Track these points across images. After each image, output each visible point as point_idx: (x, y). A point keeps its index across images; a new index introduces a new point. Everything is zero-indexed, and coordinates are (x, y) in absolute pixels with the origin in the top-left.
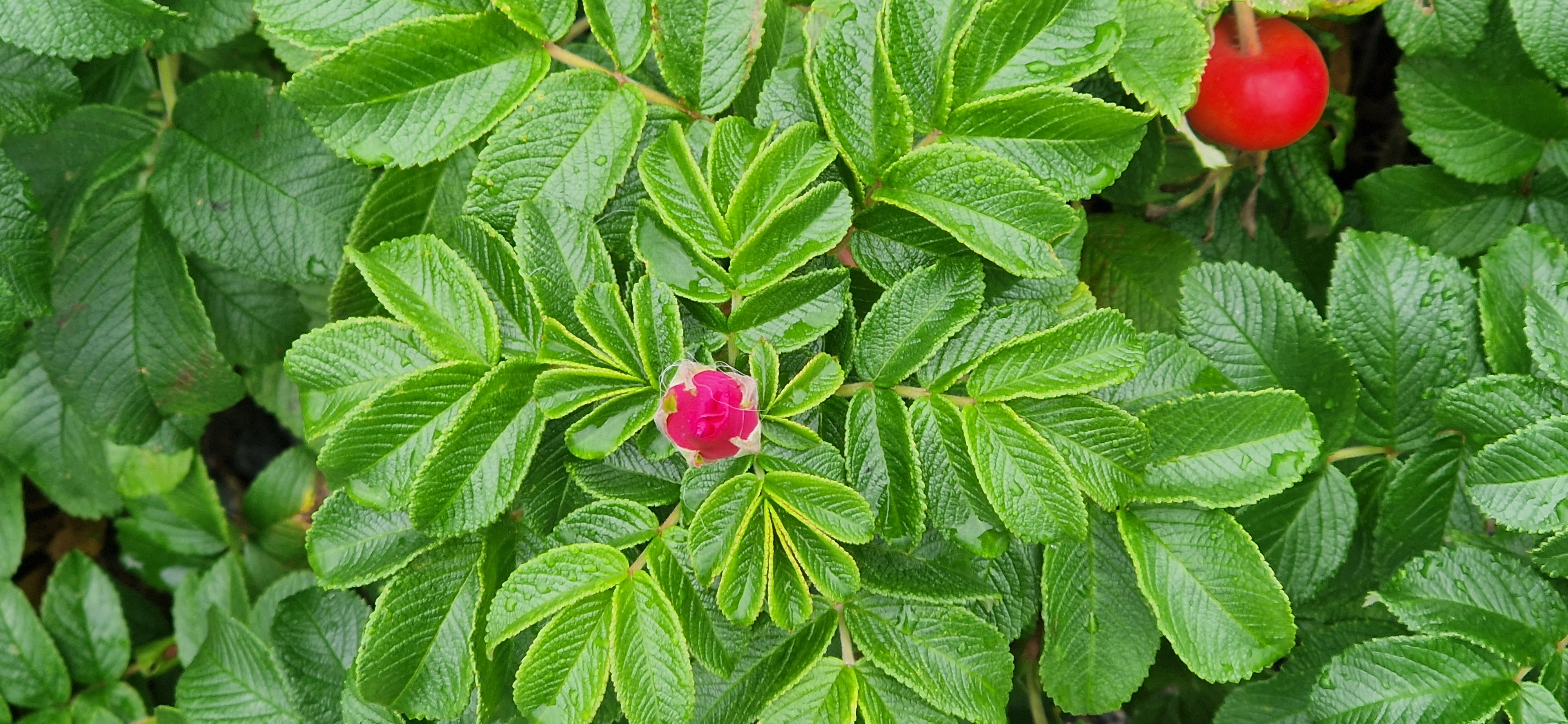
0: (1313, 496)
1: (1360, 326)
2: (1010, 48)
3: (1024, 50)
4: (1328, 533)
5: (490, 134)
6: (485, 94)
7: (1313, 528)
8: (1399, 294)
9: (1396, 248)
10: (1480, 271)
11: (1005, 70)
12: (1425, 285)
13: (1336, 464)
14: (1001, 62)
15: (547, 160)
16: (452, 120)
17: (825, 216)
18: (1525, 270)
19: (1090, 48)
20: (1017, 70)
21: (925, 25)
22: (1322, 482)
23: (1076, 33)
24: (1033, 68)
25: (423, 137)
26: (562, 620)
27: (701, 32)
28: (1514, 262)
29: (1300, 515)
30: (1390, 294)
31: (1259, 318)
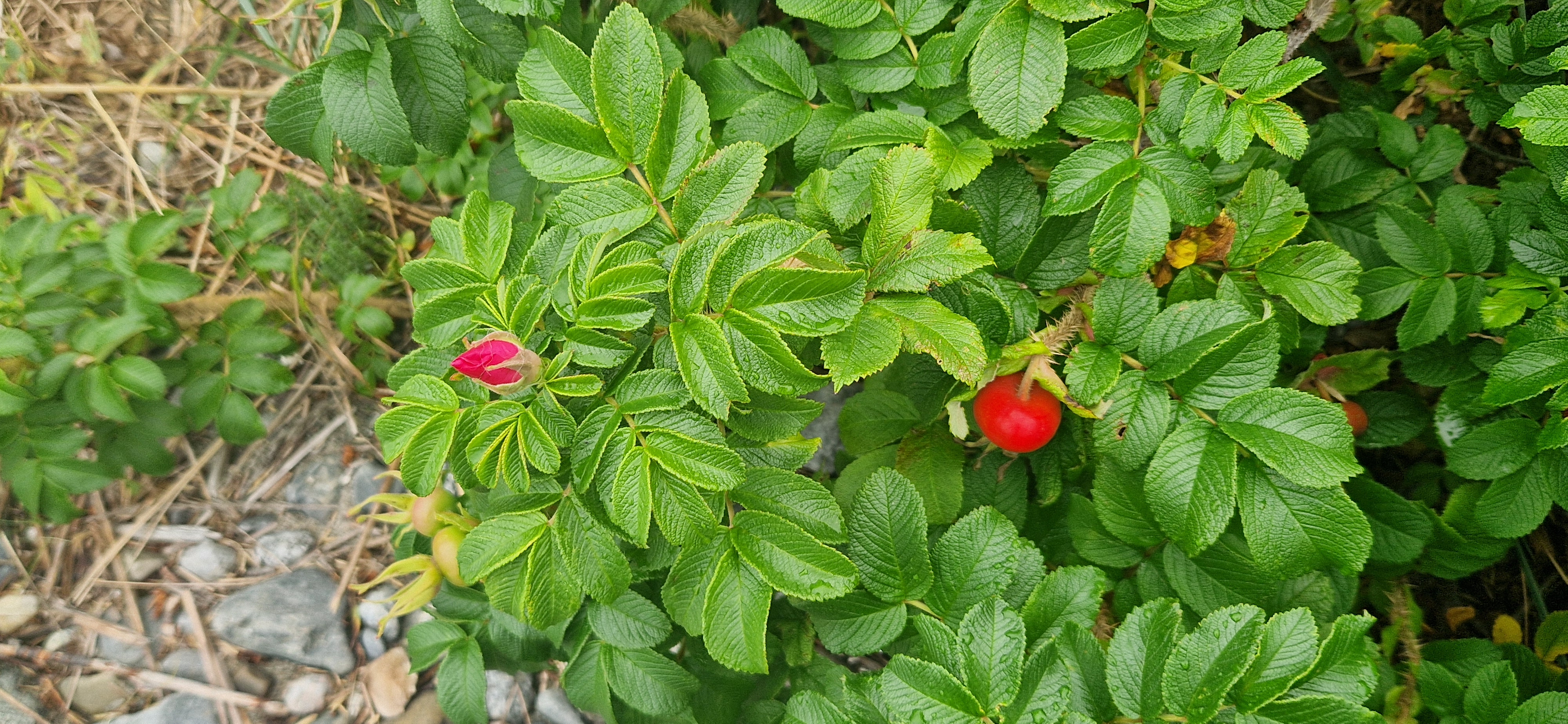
0: (883, 613)
1: (957, 554)
2: (777, 298)
3: (785, 304)
4: (879, 634)
5: (573, 184)
6: (587, 167)
7: (873, 626)
8: (989, 552)
9: (1007, 532)
10: (1053, 573)
11: (769, 307)
12: (1003, 559)
13: (908, 606)
14: (769, 302)
15: (590, 214)
16: (565, 168)
17: (635, 315)
18: (1077, 589)
19: (818, 325)
20: (774, 311)
21: (753, 261)
22: (893, 609)
23: (819, 313)
24: (782, 315)
25: (548, 168)
26: (408, 409)
27: (706, 206)
28: (1075, 581)
29: (871, 616)
30: (983, 550)
31: (901, 514)
